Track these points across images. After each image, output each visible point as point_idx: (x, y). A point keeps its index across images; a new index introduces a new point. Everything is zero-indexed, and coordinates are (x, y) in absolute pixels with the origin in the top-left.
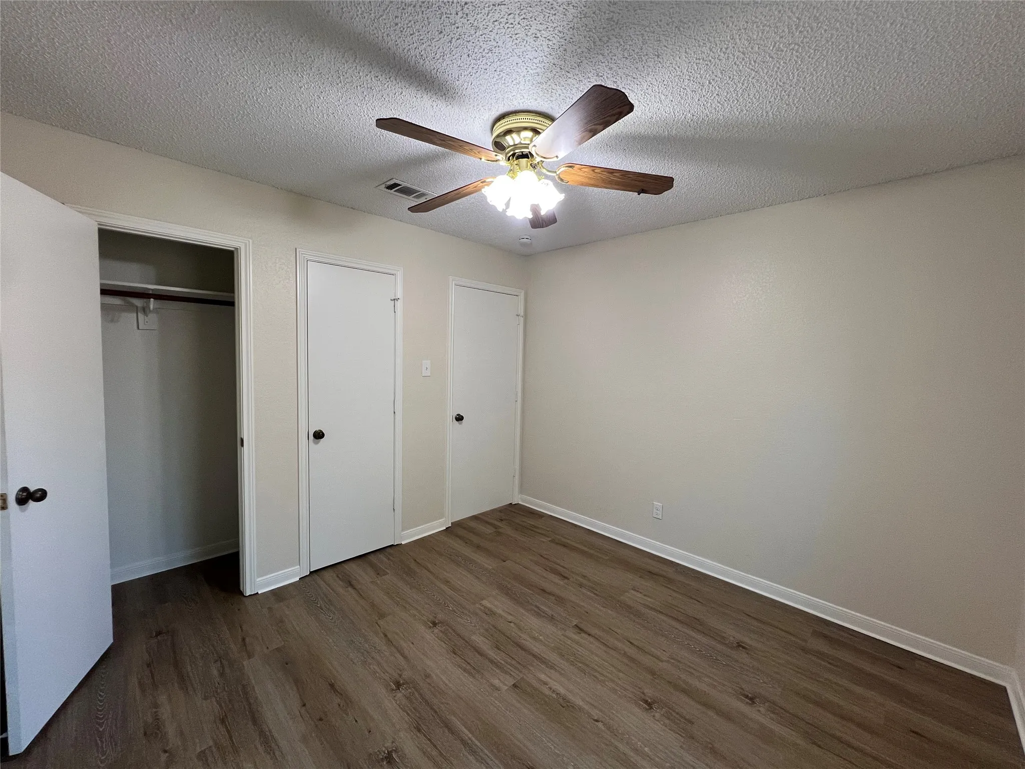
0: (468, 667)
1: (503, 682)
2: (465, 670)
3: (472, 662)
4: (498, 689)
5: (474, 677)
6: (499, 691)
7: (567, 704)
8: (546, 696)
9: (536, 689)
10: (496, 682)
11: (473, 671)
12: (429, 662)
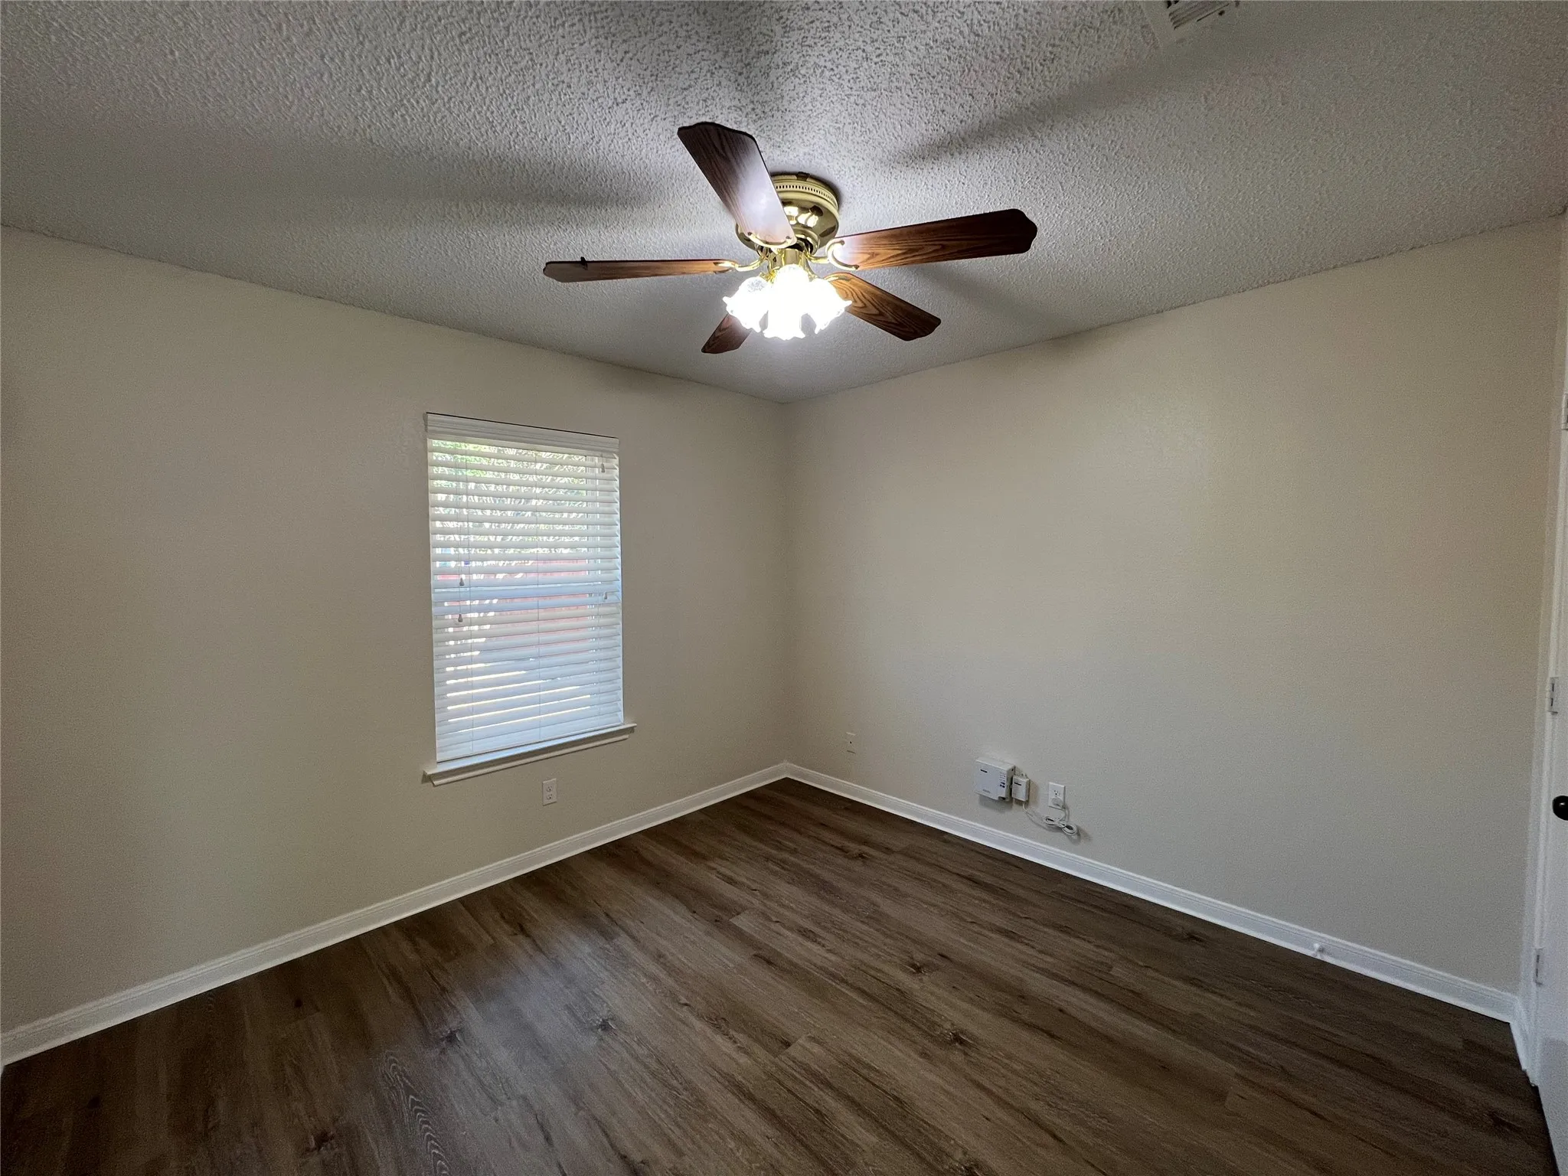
0: (865, 1072)
1: (804, 1049)
2: (869, 1067)
3: (860, 1080)
4: (813, 1039)
5: (850, 1055)
6: (810, 1037)
7: (717, 1022)
8: (744, 1032)
9: (757, 1040)
10: (816, 1049)
11: (853, 1066)
12: (932, 1077)
